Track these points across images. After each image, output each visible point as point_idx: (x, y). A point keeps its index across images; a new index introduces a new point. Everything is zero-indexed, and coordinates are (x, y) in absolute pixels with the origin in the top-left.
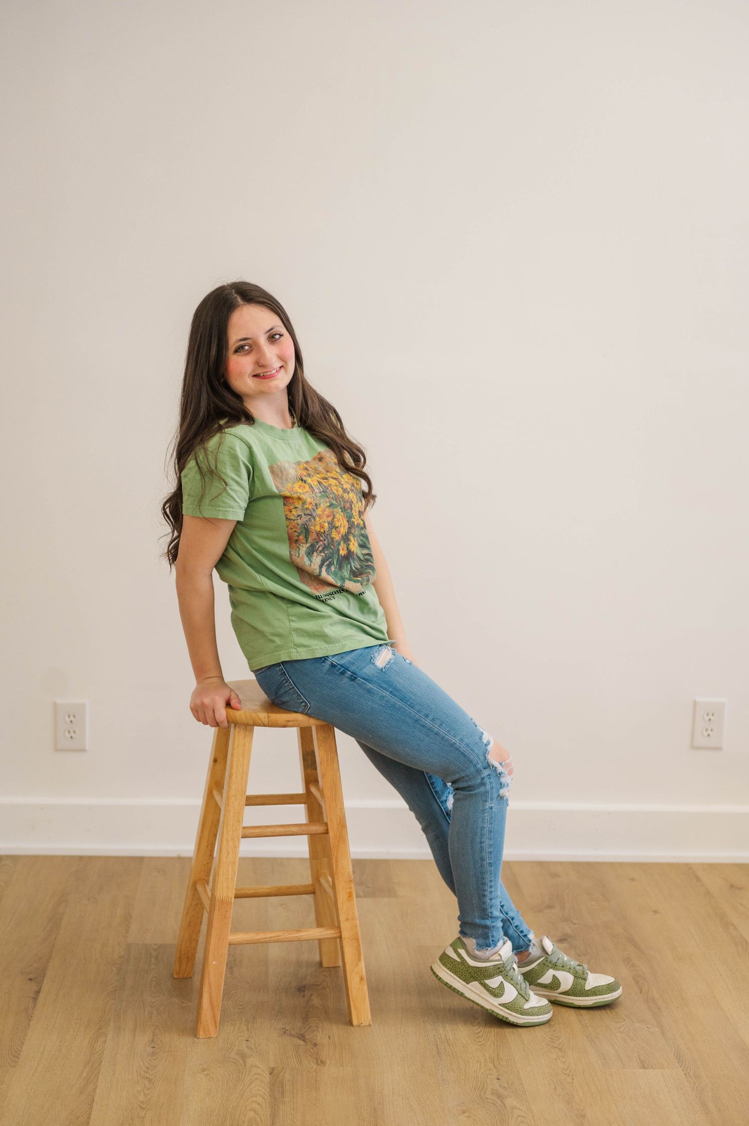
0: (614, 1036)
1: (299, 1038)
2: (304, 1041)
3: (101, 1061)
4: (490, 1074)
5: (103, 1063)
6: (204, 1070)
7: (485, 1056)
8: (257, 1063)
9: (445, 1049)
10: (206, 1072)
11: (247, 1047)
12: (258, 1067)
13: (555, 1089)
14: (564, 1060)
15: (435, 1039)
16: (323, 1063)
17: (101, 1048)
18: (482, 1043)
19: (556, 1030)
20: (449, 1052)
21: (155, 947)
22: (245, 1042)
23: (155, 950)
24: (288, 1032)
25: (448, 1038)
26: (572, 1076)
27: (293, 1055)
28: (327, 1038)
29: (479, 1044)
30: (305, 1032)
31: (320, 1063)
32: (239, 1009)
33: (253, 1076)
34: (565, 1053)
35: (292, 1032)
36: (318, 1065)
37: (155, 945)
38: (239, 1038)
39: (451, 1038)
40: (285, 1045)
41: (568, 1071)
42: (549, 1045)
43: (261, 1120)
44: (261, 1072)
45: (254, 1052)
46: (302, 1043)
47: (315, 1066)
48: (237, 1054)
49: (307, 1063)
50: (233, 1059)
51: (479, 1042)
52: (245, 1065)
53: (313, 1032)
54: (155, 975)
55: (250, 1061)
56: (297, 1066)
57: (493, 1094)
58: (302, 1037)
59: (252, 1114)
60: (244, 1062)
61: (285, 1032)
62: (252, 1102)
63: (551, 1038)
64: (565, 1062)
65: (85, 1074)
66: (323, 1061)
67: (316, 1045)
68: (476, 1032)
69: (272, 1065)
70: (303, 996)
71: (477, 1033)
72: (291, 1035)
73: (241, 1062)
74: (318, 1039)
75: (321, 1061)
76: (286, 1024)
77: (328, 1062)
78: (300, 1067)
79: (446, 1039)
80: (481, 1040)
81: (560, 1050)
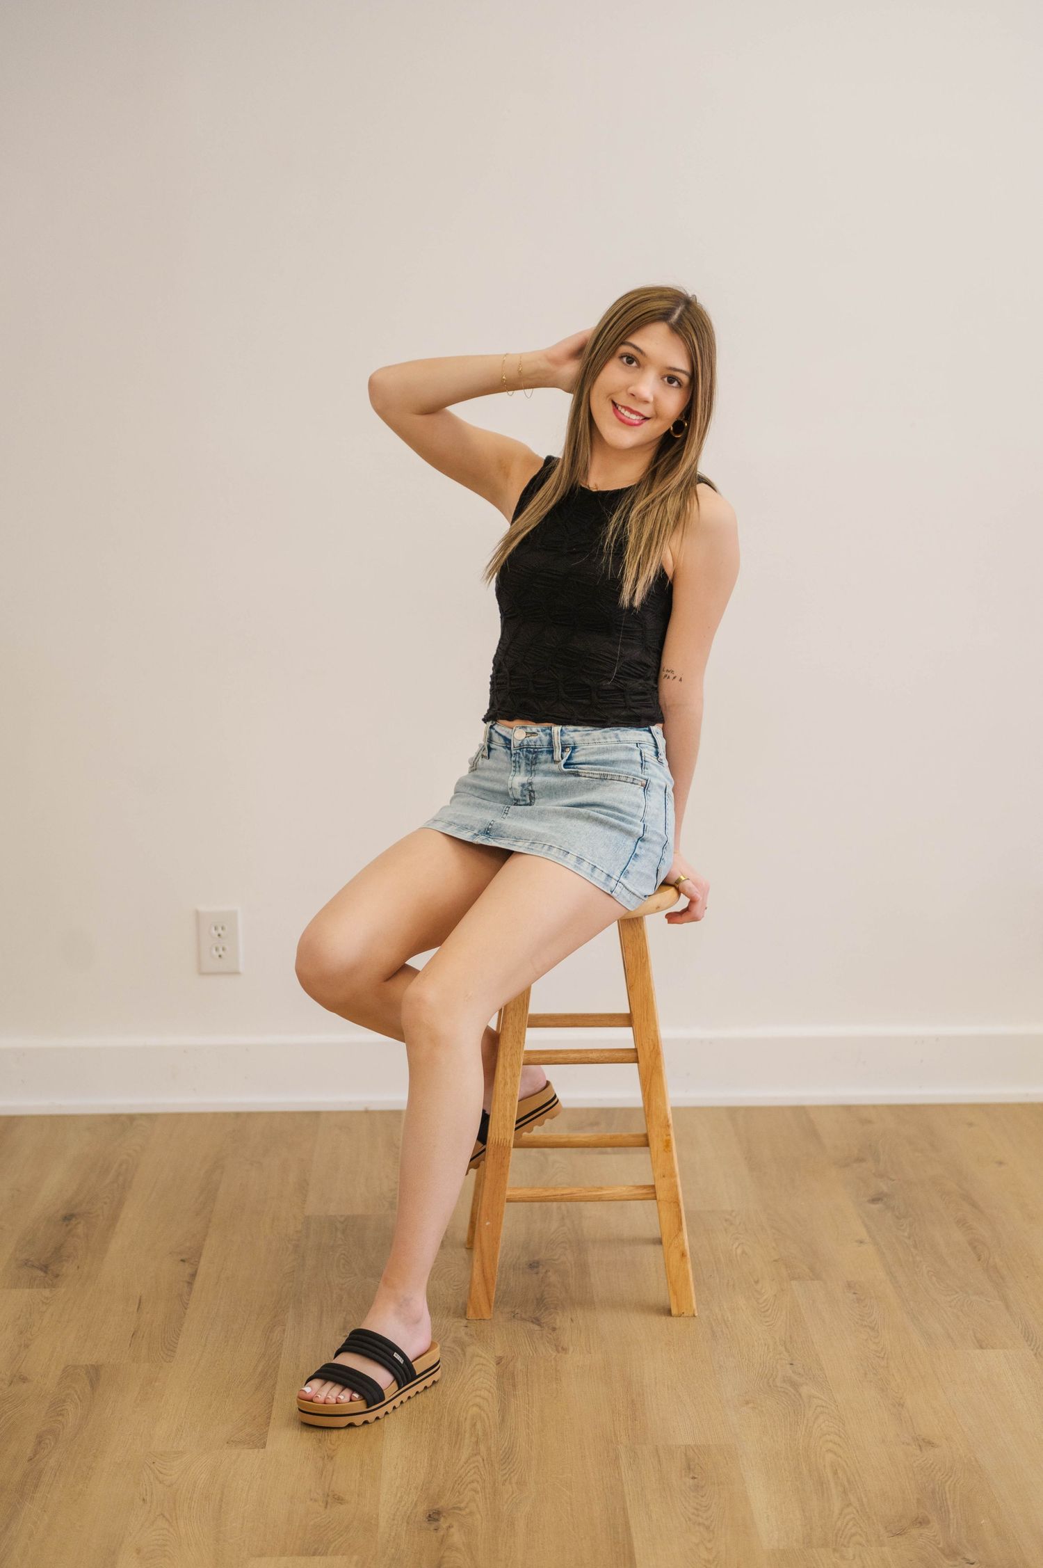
0: (942, 1311)
1: (532, 1322)
2: (539, 1325)
3: (281, 1354)
4: (781, 1359)
5: (282, 1356)
7: (775, 1339)
8: (480, 1353)
9: (722, 1331)
11: (466, 1334)
12: (481, 1357)
13: (866, 1374)
14: (877, 1341)
15: (710, 1321)
16: (565, 1350)
17: (278, 1338)
18: (770, 1323)
19: (867, 1305)
20: (727, 1334)
21: (342, 1219)
22: (463, 1328)
23: (342, 1223)
24: (519, 1315)
25: (726, 1318)
26: (887, 1359)
27: (525, 1343)
28: (569, 1320)
29: (767, 1324)
30: (541, 1315)
31: (560, 1349)
32: (453, 1289)
33: (475, 1367)
34: (878, 1332)
35: (524, 1316)
36: (558, 1352)
37: (341, 1216)
38: (456, 1324)
39: (730, 1319)
40: (514, 1331)
41: (882, 1354)
42: (857, 1323)
43: (488, 1416)
44: (485, 1362)
45: (475, 1339)
46: (537, 1328)
47: (555, 1354)
48: (454, 1341)
49: (544, 1351)
50: (449, 1347)
51: (767, 1322)
52: (464, 1354)
53: (550, 1315)
55: (470, 1350)
56: (531, 1354)
57: (784, 1381)
58: (537, 1321)
59: (476, 1409)
60: (463, 1350)
61: (514, 1316)
62: (476, 1396)
63: (860, 1315)
64: (879, 1342)
65: (260, 1369)
66: (564, 1347)
67: (554, 1329)
68: (763, 1310)
69: (499, 1353)
70: (537, 1273)
71: (764, 1312)
72: (523, 1319)
73: (460, 1351)
74: (558, 1321)
75: (562, 1347)
76: (515, 1306)
77: (571, 1349)
78: (535, 1355)
79: (724, 1320)
80: (768, 1319)
81: (873, 1329)
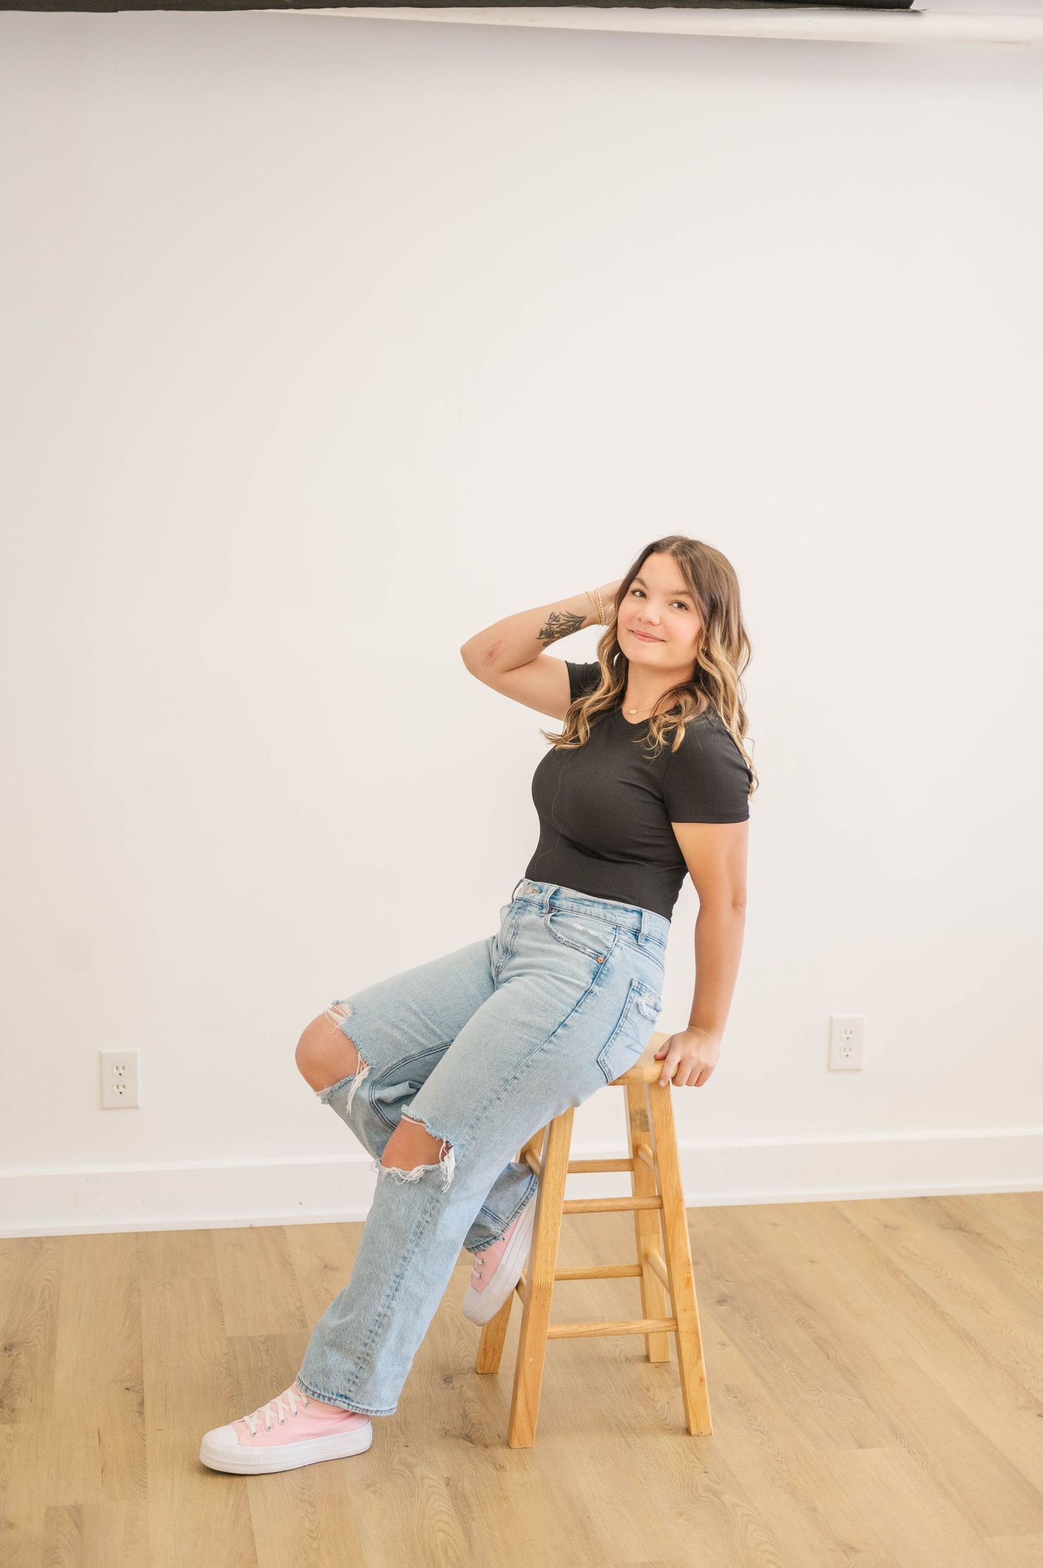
0: (816, 1412)
1: (464, 1439)
2: (471, 1442)
4: (695, 1468)
6: (369, 1487)
8: (428, 1474)
10: (372, 1489)
11: (409, 1454)
12: (430, 1478)
13: (773, 1480)
14: (770, 1444)
16: (503, 1469)
19: (749, 1408)
21: (262, 1340)
22: (405, 1448)
23: (263, 1343)
24: (450, 1433)
26: (786, 1462)
27: (465, 1461)
30: (469, 1433)
31: (499, 1468)
33: (427, 1490)
34: (769, 1435)
35: (455, 1433)
36: (497, 1470)
37: (261, 1336)
38: (397, 1444)
40: (451, 1448)
41: (780, 1458)
42: (748, 1426)
43: (456, 1542)
44: (435, 1484)
45: (419, 1459)
46: (470, 1445)
47: (495, 1472)
48: (400, 1464)
49: (484, 1469)
50: (397, 1470)
52: (414, 1477)
53: (478, 1431)
54: (273, 1374)
55: (418, 1471)
56: (474, 1473)
57: (706, 1490)
58: (468, 1439)
59: (442, 1534)
60: (411, 1472)
61: (446, 1434)
62: (438, 1520)
63: (748, 1419)
64: (773, 1446)
66: (502, 1467)
67: (486, 1447)
69: (445, 1474)
70: (453, 1388)
72: (455, 1437)
74: (487, 1438)
75: (499, 1465)
76: (444, 1424)
77: (508, 1467)
78: (477, 1474)
81: (763, 1432)
